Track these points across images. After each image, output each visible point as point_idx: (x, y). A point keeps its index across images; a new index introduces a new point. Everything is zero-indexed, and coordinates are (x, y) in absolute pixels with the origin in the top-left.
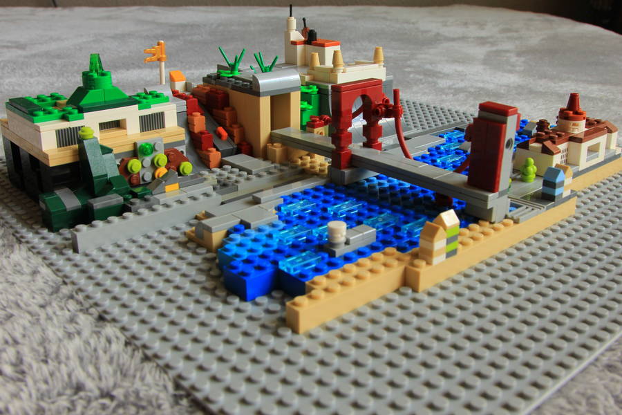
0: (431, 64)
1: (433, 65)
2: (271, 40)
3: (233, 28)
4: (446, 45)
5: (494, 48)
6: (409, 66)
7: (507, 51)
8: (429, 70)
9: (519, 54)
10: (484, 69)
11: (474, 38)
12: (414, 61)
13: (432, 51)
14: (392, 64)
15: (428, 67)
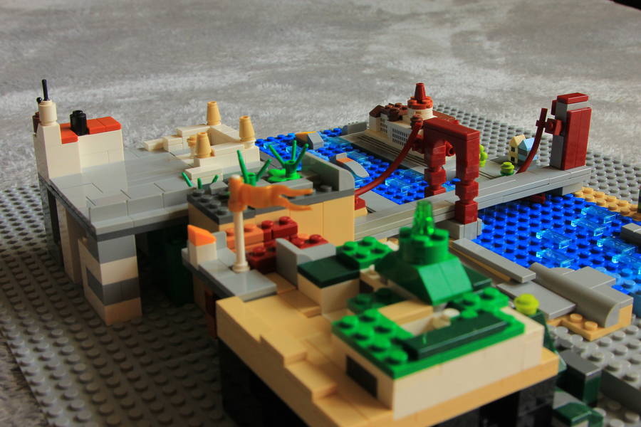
0: (392, 60)
1: (396, 62)
2: (174, 33)
3: (114, 14)
4: (397, 27)
5: (457, 30)
6: (366, 66)
7: (473, 33)
8: (394, 71)
9: (491, 36)
10: (459, 65)
11: (426, 14)
12: (368, 57)
13: (382, 38)
14: (343, 63)
15: (390, 65)
